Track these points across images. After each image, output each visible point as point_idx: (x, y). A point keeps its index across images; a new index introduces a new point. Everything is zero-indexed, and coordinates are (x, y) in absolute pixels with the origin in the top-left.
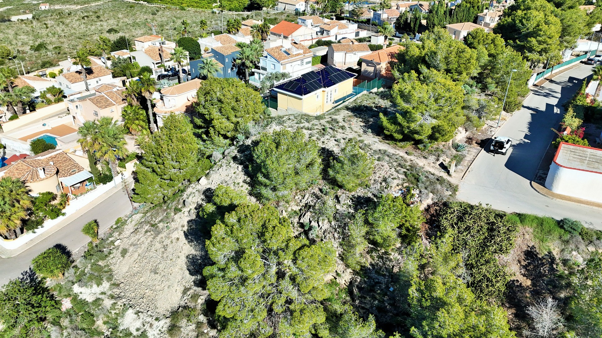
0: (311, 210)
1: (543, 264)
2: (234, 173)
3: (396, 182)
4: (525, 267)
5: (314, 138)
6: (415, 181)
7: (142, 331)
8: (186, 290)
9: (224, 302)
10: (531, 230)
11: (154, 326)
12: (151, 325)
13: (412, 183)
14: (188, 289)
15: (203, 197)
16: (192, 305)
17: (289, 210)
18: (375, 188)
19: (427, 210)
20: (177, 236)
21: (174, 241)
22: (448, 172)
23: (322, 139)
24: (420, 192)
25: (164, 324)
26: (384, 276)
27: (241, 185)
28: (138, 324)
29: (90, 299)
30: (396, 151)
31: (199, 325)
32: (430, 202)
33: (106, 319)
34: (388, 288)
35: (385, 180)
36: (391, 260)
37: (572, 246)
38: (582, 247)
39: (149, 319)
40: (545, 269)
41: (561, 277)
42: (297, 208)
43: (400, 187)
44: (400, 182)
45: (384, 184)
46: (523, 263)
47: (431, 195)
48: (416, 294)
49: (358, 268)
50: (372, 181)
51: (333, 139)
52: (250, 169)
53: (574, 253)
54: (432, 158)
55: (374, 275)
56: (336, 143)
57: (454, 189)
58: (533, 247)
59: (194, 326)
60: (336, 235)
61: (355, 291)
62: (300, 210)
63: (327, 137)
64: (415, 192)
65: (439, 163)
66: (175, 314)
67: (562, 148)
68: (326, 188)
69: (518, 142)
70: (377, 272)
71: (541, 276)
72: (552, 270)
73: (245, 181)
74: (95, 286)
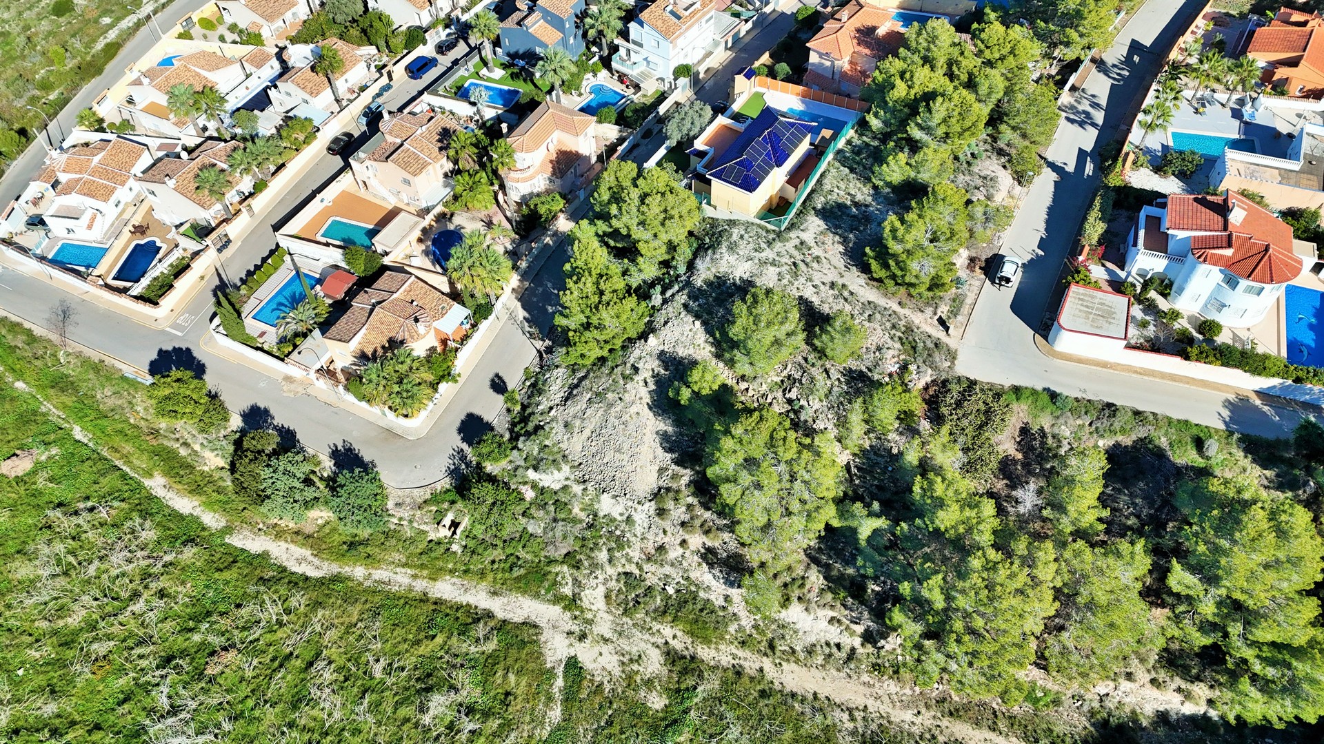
0: (797, 384)
1: (1035, 439)
2: (690, 330)
3: (891, 353)
4: (1019, 443)
5: (785, 281)
6: (912, 352)
7: (627, 515)
8: (661, 471)
9: (739, 506)
10: (1026, 408)
11: (639, 510)
12: (636, 510)
13: (909, 355)
14: (667, 469)
15: (657, 362)
16: (674, 486)
17: (769, 381)
18: (869, 359)
19: (926, 388)
20: (636, 410)
21: (634, 416)
22: (947, 329)
23: (796, 283)
24: (918, 367)
25: (651, 507)
26: (882, 456)
27: (702, 346)
28: (620, 509)
29: (556, 487)
30: (888, 301)
31: (690, 507)
32: (928, 379)
33: (581, 506)
34: (886, 468)
35: (879, 349)
36: (889, 441)
37: (1061, 421)
38: (1071, 421)
39: (630, 504)
40: (1036, 444)
41: (1049, 449)
42: (778, 379)
43: (896, 359)
44: (896, 353)
45: (877, 354)
46: (1018, 439)
47: (930, 371)
48: (919, 491)
49: (856, 450)
50: (864, 350)
51: (809, 284)
52: (718, 335)
53: (1063, 427)
54: (929, 311)
55: (873, 457)
56: (815, 290)
57: (952, 356)
58: (1028, 423)
59: (684, 509)
60: (830, 416)
61: (854, 470)
62: (782, 381)
63: (802, 280)
64: (912, 368)
65: (937, 317)
66: (657, 495)
67: (1071, 294)
68: (811, 357)
69: (1029, 257)
70: (875, 453)
71: (1032, 449)
72: (1043, 443)
73: (706, 342)
74: (555, 472)
